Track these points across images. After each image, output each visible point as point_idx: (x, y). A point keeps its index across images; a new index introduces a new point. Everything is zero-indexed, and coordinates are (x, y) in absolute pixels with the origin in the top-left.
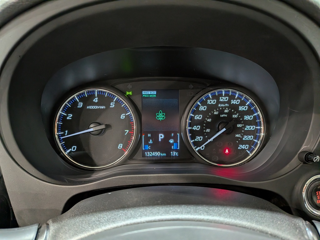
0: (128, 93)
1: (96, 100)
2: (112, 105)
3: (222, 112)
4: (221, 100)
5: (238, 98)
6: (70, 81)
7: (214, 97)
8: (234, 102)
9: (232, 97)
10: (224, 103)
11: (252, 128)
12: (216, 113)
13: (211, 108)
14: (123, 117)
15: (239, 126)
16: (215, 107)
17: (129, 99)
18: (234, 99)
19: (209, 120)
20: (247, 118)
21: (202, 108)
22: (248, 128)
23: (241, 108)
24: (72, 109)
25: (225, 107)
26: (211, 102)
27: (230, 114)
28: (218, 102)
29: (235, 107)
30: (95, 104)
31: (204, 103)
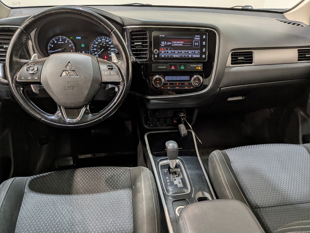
0: (71, 38)
1: (61, 40)
2: (66, 42)
3: (103, 44)
4: (103, 40)
5: (108, 39)
6: (51, 34)
7: (100, 39)
8: (107, 41)
9: (106, 39)
10: (104, 41)
11: (113, 49)
12: (101, 44)
13: (99, 43)
14: (70, 46)
15: (109, 49)
16: (101, 42)
17: (72, 40)
18: (107, 40)
19: (99, 47)
20: (111, 46)
21: (96, 43)
22: (112, 49)
23: (109, 43)
24: (53, 43)
25: (104, 43)
26: (100, 41)
27: (106, 45)
28: (102, 41)
29: (108, 42)
30: (60, 42)
31: (97, 41)
